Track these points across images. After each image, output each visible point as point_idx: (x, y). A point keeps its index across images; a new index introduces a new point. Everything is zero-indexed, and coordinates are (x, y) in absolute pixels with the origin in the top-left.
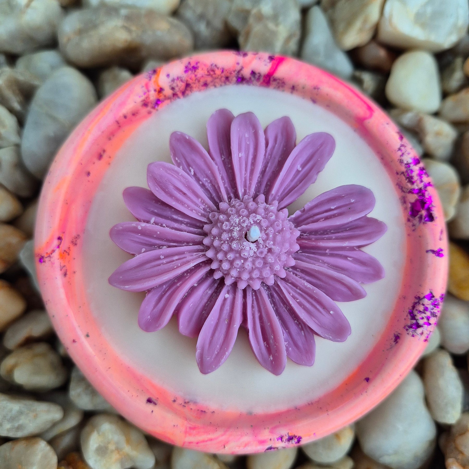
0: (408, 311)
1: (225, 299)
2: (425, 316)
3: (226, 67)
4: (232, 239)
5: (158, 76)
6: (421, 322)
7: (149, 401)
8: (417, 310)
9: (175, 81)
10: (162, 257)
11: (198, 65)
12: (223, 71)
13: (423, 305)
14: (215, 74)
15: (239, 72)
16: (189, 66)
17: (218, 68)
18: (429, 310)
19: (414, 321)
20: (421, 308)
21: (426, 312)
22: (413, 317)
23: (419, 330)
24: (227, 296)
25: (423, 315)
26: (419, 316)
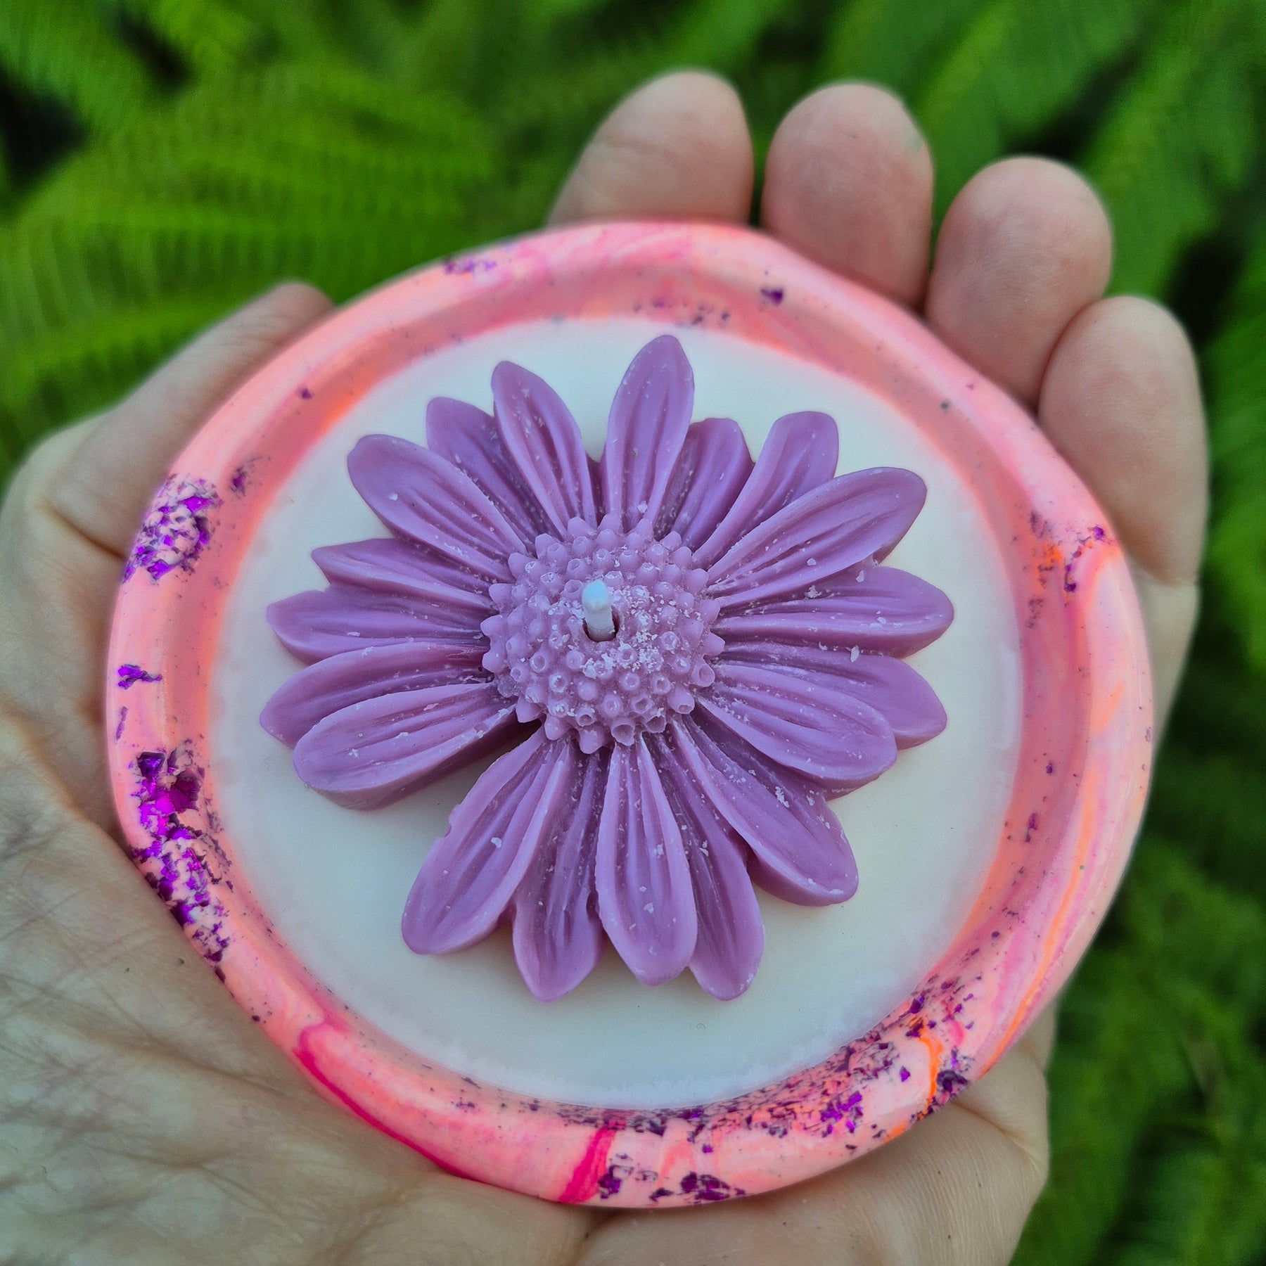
0: (211, 542)
1: (647, 498)
2: (172, 523)
3: (742, 1133)
4: (650, 608)
5: (933, 1070)
6: (183, 511)
7: (777, 296)
8: (192, 539)
9: (881, 1064)
10: (811, 562)
11: (824, 1127)
12: (749, 1120)
13: (176, 550)
14: (771, 1110)
15: (700, 1127)
16: (851, 1119)
17: (764, 1126)
18: (161, 540)
19: (199, 513)
20: (180, 542)
21: (171, 534)
22: (199, 523)
23: (187, 493)
24: (642, 508)
25: (176, 526)
26: (187, 524)
